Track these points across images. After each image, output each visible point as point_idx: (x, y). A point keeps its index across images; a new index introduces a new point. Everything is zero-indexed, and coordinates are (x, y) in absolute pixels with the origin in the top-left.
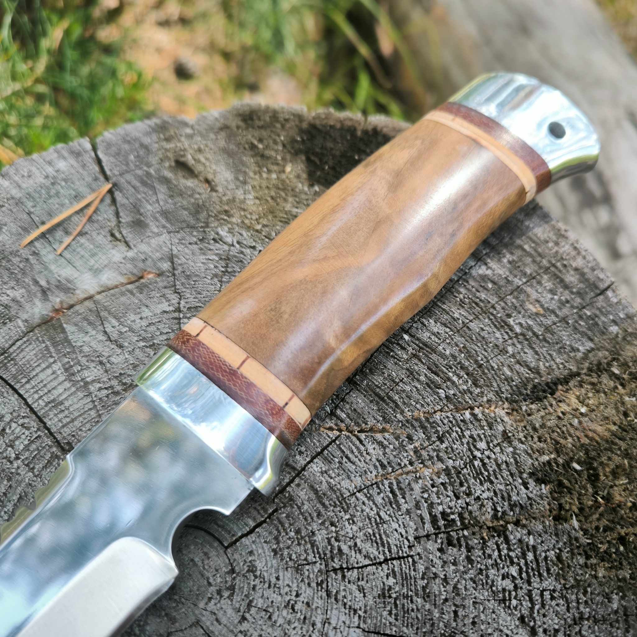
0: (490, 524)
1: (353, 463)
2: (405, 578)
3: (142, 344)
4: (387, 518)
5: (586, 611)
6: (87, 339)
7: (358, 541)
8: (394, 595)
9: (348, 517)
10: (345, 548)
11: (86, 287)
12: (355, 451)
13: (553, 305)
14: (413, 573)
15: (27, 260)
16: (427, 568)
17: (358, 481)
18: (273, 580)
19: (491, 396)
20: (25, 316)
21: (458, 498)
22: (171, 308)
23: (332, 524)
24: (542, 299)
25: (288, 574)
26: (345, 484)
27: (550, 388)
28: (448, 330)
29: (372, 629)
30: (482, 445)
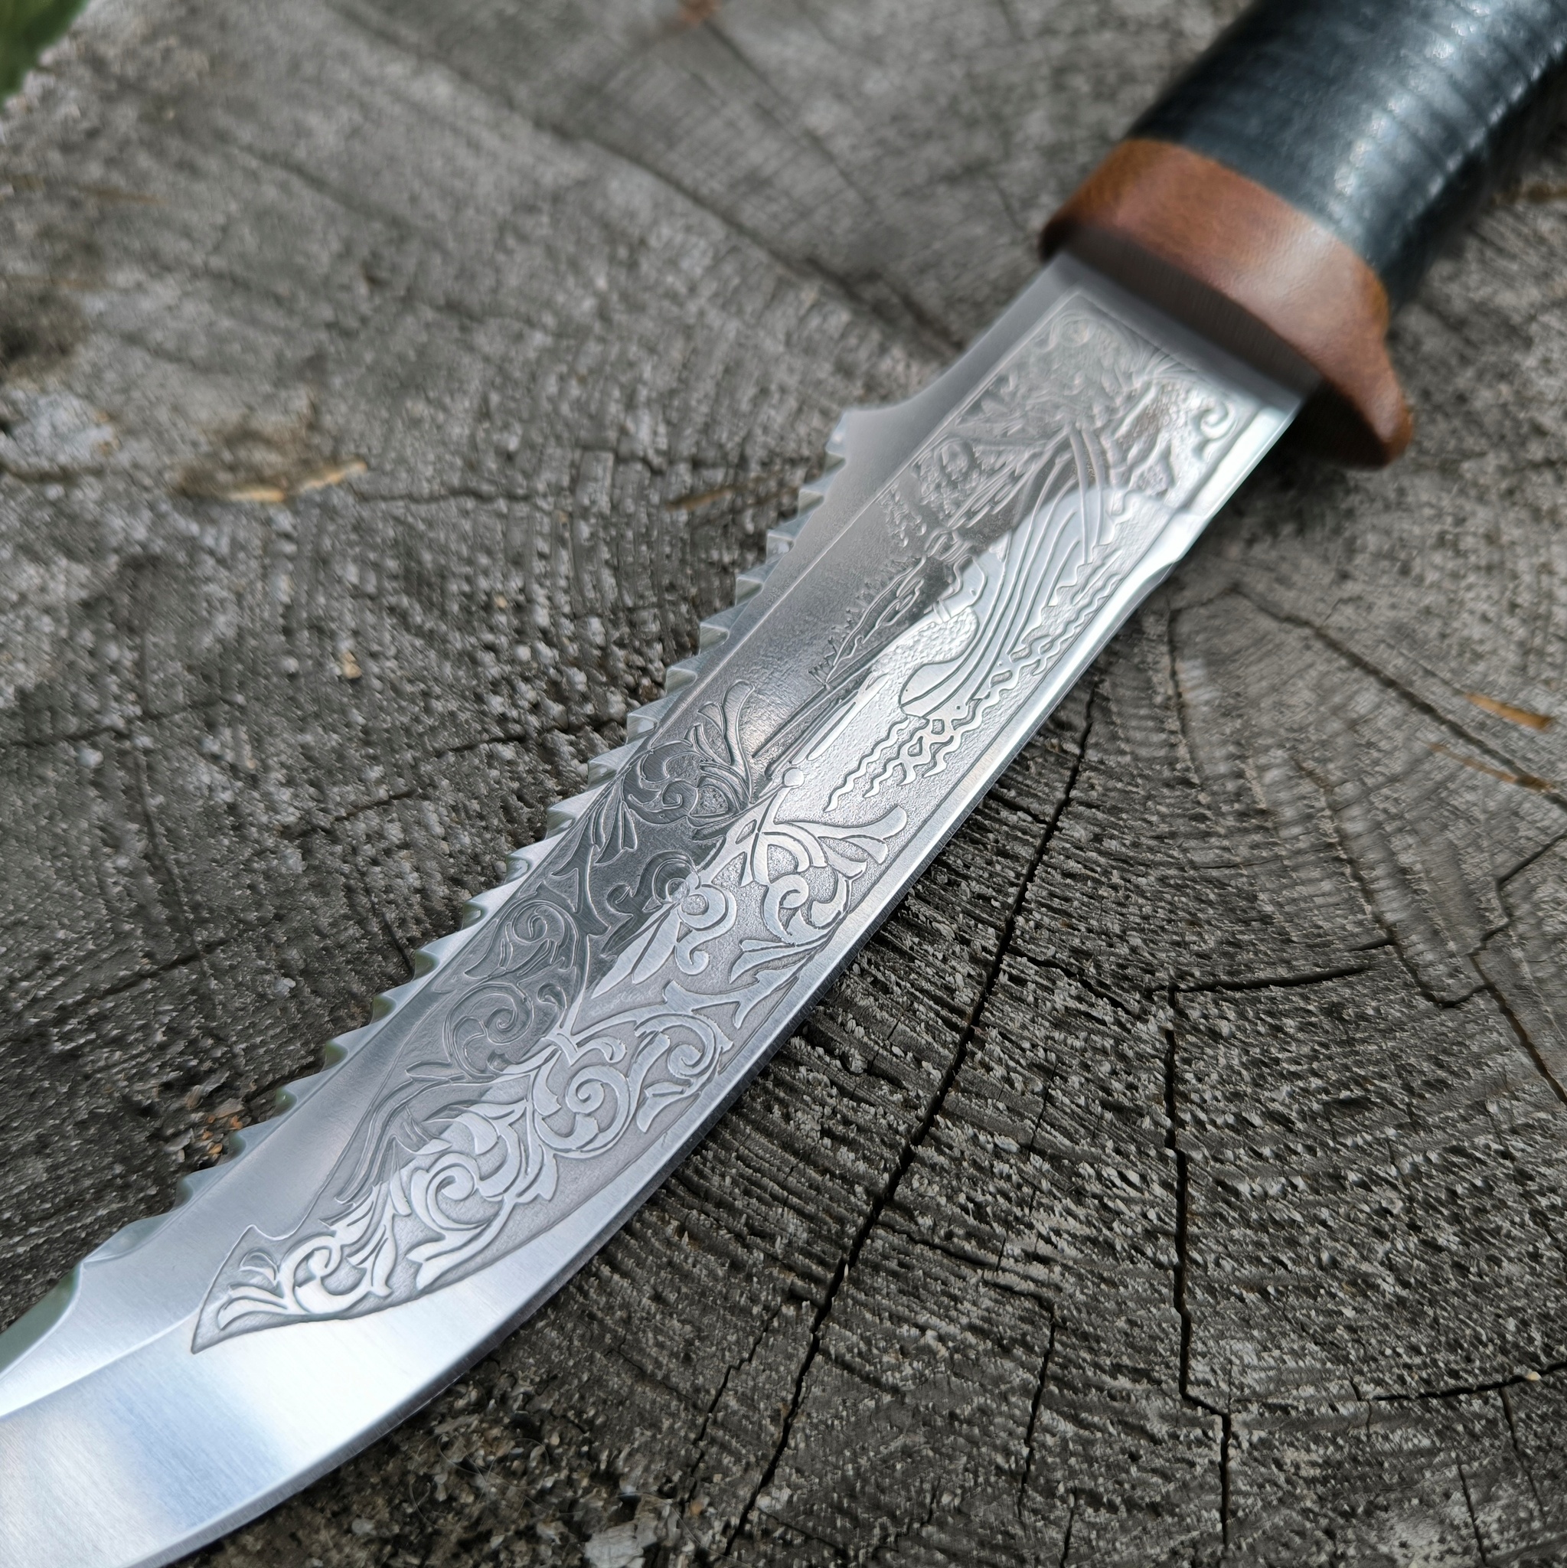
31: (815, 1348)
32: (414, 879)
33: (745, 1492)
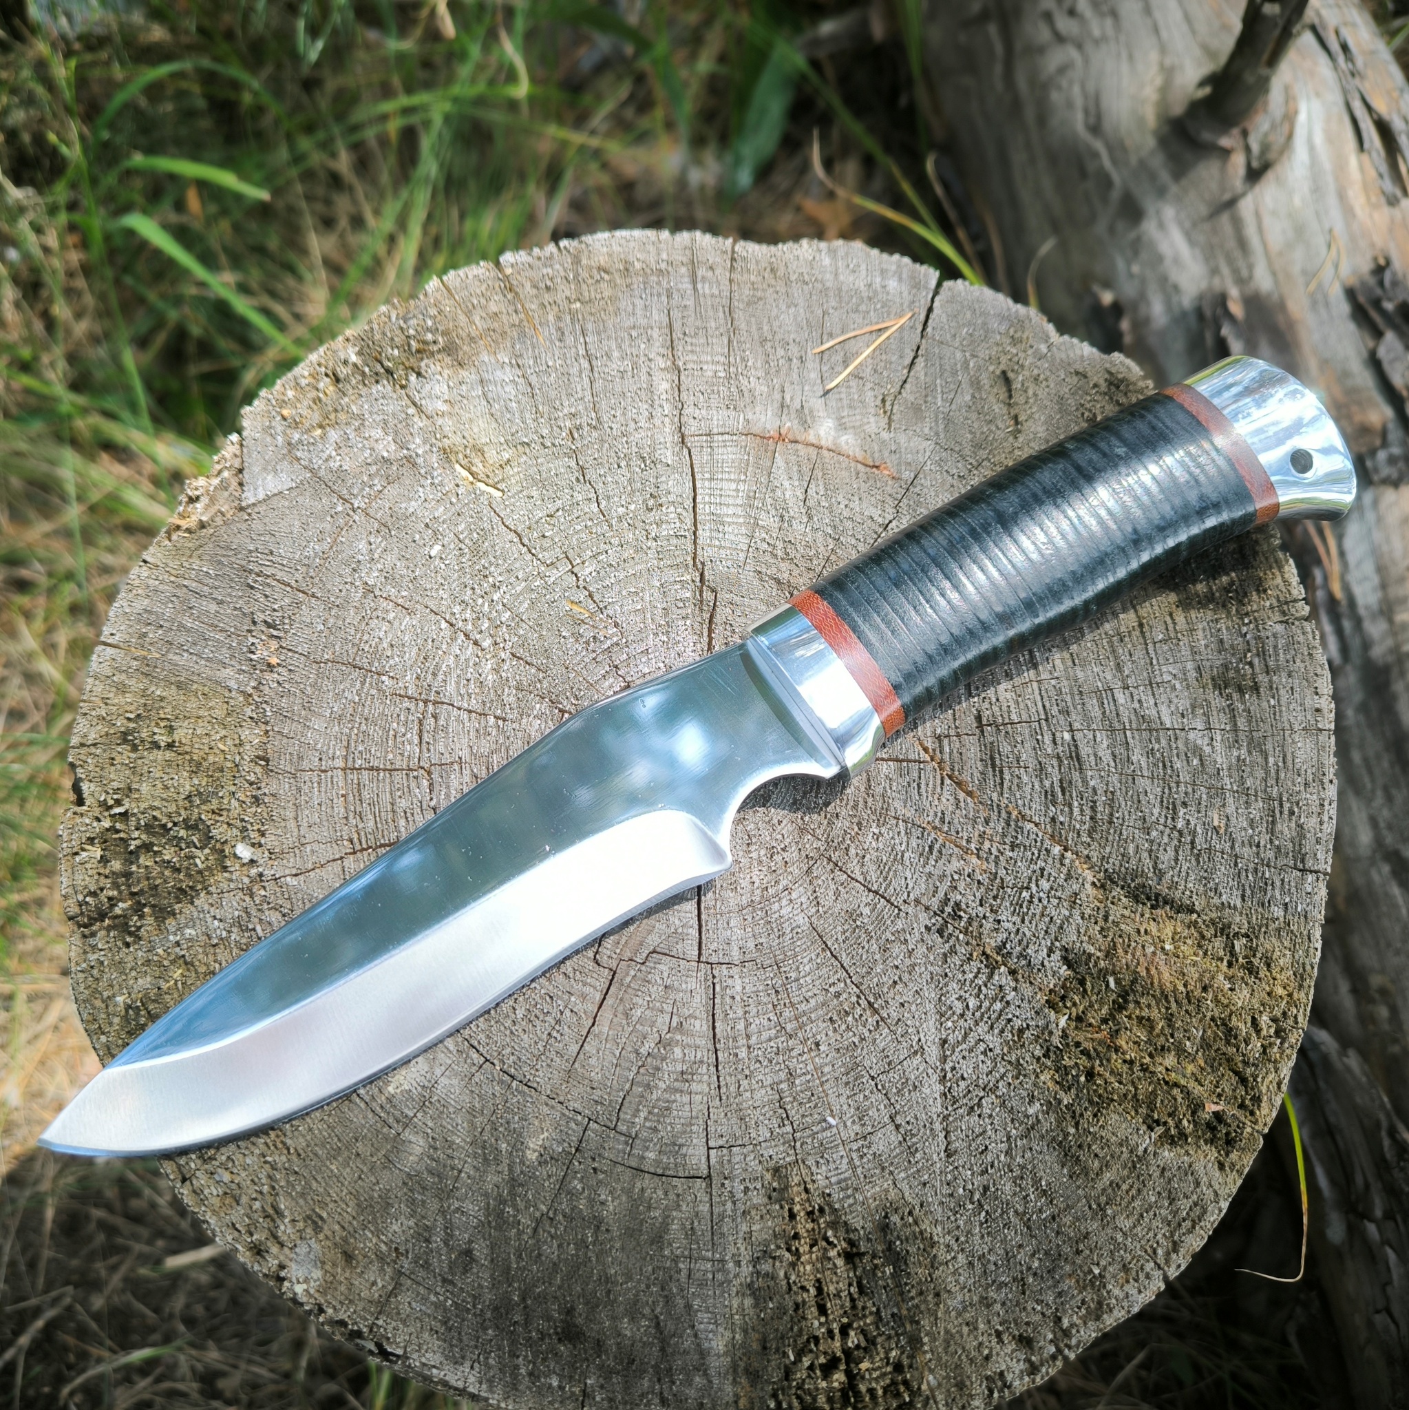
0: (988, 951)
1: (920, 795)
2: (879, 919)
3: (829, 530)
4: (908, 863)
5: (1002, 1089)
6: (786, 483)
7: (868, 856)
8: (858, 923)
9: (877, 831)
10: (852, 852)
11: (822, 433)
12: (931, 786)
13: (1239, 836)
14: (889, 922)
15: (790, 360)
16: (904, 930)
17: (910, 813)
18: (775, 821)
19: (1095, 856)
20: (750, 416)
21: (981, 905)
22: (880, 520)
23: (859, 824)
24: (1233, 820)
25: (790, 827)
26: (898, 804)
27: (1157, 900)
28: (1112, 764)
29: (819, 930)
30: (1045, 885)
31: (342, 858)
32: (382, 634)
33: (287, 872)
